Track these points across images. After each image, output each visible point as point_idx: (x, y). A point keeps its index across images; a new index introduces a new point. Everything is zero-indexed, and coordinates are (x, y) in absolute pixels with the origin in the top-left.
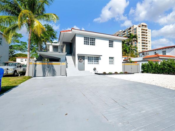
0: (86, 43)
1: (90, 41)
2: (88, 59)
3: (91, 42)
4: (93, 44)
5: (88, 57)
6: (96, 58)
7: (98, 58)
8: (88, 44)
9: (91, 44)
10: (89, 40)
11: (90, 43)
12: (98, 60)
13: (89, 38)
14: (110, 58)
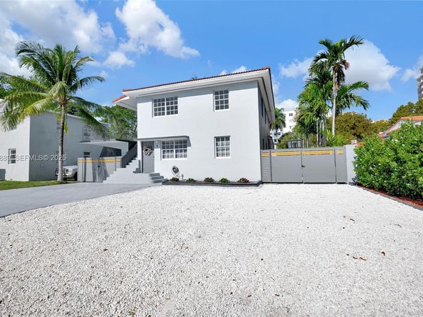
0: (158, 112)
1: (166, 104)
2: (164, 148)
3: (168, 108)
4: (173, 110)
5: (163, 143)
6: (181, 142)
7: (185, 142)
8: (163, 114)
9: (168, 113)
10: (163, 104)
11: (166, 111)
12: (186, 146)
13: (163, 100)
14: (218, 139)
